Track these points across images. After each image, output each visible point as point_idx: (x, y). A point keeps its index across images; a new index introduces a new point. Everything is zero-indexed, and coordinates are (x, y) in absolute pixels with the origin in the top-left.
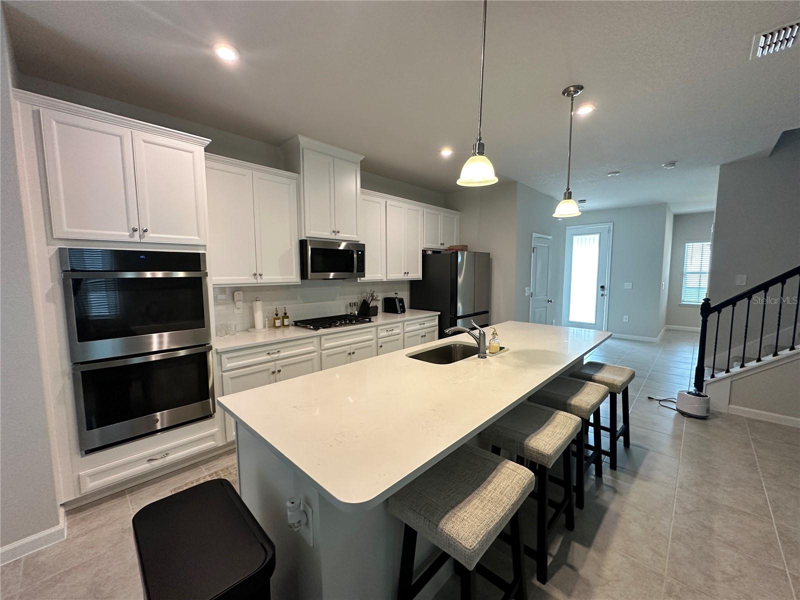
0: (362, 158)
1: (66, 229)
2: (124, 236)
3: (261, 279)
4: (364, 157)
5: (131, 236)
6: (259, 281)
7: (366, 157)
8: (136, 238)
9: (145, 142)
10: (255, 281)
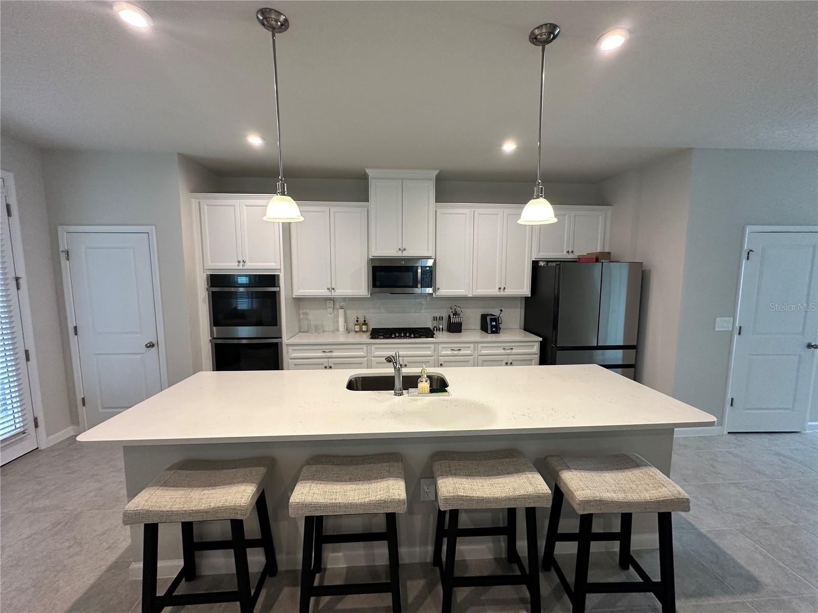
0: (437, 172)
1: (210, 264)
2: (234, 265)
3: (335, 292)
4: (439, 171)
5: (238, 265)
6: (333, 293)
7: (440, 171)
8: (241, 267)
9: (246, 206)
10: (330, 294)
